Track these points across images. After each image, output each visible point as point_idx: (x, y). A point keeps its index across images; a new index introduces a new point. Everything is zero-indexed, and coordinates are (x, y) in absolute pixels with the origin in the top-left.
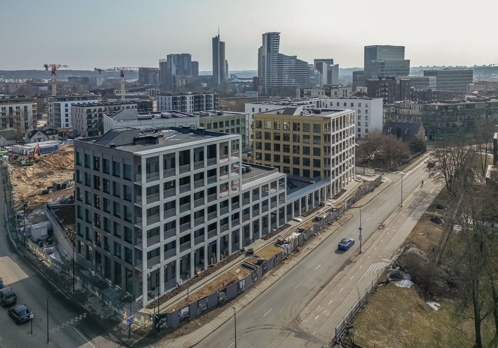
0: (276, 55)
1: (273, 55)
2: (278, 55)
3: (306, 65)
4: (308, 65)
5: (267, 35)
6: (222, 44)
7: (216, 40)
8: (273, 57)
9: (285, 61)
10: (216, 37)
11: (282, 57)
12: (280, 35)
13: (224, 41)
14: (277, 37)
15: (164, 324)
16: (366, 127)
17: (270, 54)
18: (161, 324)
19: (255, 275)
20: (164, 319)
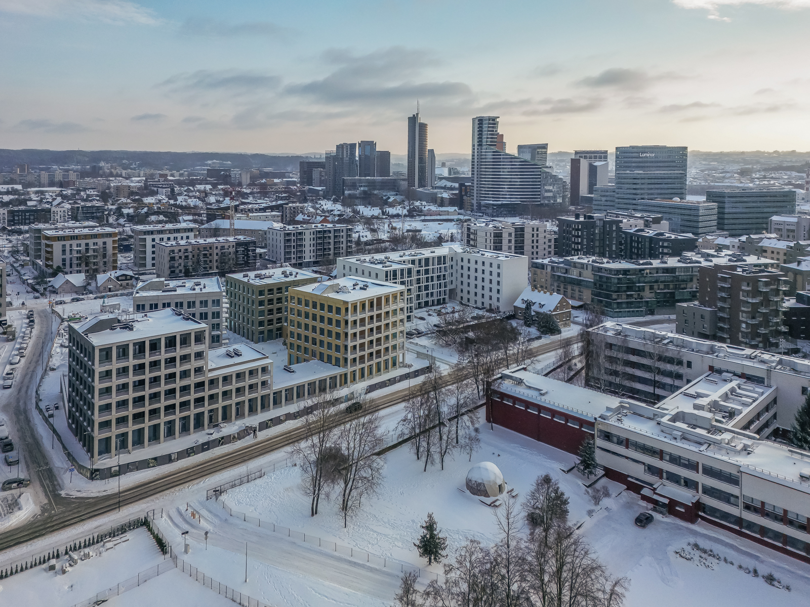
0: (490, 152)
1: (486, 152)
2: (494, 152)
3: (538, 168)
5: (479, 120)
6: (423, 127)
7: (413, 121)
8: (486, 155)
9: (504, 162)
10: (414, 115)
12: (498, 120)
13: (425, 122)
14: (494, 124)
15: (98, 477)
16: (498, 296)
17: (481, 149)
18: (95, 476)
19: (191, 451)
20: (98, 473)
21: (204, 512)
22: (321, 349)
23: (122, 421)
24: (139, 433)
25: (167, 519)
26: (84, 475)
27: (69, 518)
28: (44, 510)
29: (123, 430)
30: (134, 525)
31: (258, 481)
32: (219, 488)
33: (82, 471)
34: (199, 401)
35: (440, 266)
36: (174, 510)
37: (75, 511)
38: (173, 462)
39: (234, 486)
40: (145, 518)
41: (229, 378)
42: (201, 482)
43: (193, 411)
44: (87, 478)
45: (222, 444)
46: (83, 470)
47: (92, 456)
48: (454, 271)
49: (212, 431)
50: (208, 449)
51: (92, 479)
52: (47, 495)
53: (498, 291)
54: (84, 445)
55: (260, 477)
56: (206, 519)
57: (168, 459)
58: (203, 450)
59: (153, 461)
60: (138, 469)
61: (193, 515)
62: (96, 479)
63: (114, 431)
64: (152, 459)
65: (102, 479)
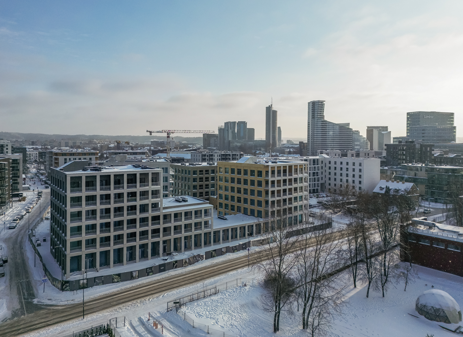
0: (320, 122)
1: (317, 122)
2: (322, 121)
3: (351, 131)
4: (352, 131)
5: (312, 103)
6: (275, 112)
7: (269, 109)
8: (317, 124)
9: (329, 127)
10: (269, 106)
11: (326, 123)
12: (324, 103)
13: (276, 110)
14: (322, 105)
15: (68, 288)
16: (360, 186)
17: (314, 120)
18: (66, 287)
19: (150, 271)
20: (68, 285)
21: (165, 323)
22: (246, 206)
23: (91, 243)
24: (105, 255)
25: (130, 327)
26: (57, 287)
27: (36, 322)
28: (15, 314)
29: (91, 251)
30: (97, 332)
31: (214, 298)
32: (178, 301)
33: (54, 283)
34: (156, 232)
35: (315, 166)
36: (137, 319)
37: (45, 316)
38: (134, 279)
39: (192, 300)
40: (108, 325)
41: (179, 215)
42: (160, 296)
43: (150, 240)
44: (59, 289)
45: (176, 267)
46: (56, 282)
47: (65, 273)
48: (323, 171)
49: (166, 258)
50: (164, 270)
51: (63, 290)
52: (21, 302)
53: (360, 182)
54: (60, 265)
55: (215, 294)
56: (168, 329)
57: (130, 276)
58: (161, 271)
59: (117, 277)
60: (103, 283)
61: (156, 325)
62: (67, 290)
63: (84, 252)
64: (116, 275)
65: (72, 290)
